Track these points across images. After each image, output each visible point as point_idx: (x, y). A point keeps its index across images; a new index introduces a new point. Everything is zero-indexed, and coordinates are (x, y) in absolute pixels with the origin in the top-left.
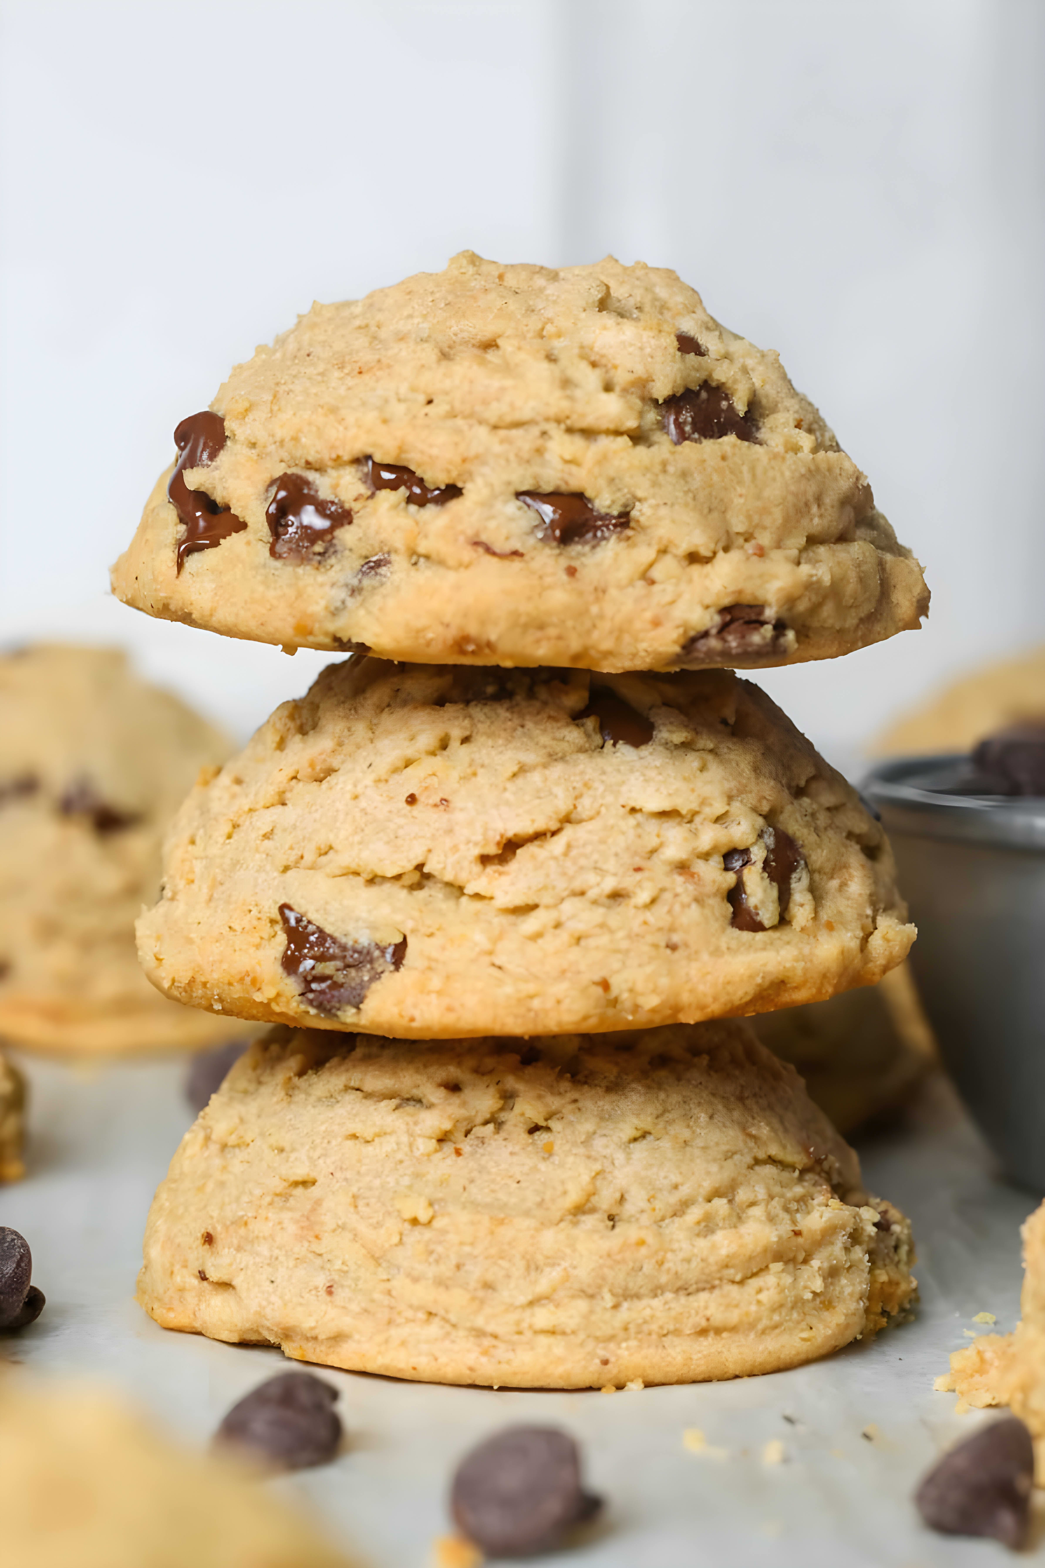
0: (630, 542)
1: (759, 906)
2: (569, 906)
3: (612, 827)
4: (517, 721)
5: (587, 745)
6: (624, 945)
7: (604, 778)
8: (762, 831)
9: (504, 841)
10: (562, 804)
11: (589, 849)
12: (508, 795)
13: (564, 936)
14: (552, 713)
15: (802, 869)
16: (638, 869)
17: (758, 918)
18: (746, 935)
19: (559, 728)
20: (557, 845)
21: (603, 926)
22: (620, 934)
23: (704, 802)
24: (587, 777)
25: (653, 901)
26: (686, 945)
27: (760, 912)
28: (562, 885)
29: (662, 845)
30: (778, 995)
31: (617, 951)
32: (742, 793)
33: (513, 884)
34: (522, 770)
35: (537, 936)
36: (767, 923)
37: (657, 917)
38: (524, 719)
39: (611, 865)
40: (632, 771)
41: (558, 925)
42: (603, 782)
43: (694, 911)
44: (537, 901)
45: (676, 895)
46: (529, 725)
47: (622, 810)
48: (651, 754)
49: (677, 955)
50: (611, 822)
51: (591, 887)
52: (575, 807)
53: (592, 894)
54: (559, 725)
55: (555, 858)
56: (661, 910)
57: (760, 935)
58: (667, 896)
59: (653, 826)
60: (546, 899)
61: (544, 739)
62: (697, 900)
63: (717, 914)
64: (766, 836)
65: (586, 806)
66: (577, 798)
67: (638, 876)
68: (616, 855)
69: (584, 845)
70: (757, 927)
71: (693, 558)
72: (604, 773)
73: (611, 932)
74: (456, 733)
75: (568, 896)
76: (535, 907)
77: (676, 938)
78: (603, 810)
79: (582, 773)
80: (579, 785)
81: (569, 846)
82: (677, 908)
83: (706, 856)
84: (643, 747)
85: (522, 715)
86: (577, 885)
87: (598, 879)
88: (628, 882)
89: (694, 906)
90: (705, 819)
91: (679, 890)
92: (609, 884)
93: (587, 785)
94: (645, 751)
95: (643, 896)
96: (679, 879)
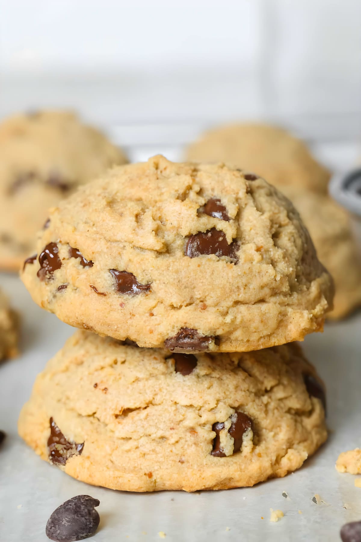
0: (147, 297)
1: (224, 447)
2: (143, 441)
3: (166, 409)
4: (141, 358)
5: (166, 372)
6: (161, 459)
7: (168, 388)
8: (232, 415)
9: (123, 410)
10: (149, 397)
11: (154, 418)
12: (129, 391)
13: (138, 452)
14: (156, 356)
15: (249, 431)
16: (172, 429)
17: (223, 452)
18: (216, 459)
19: (157, 363)
20: (143, 413)
21: (153, 451)
22: (160, 455)
23: (205, 402)
24: (161, 386)
25: (177, 442)
26: (188, 462)
27: (224, 450)
28: (141, 431)
29: (184, 419)
30: (229, 483)
31: (157, 462)
32: (226, 398)
33: (123, 428)
34: (137, 380)
35: (128, 451)
36: (227, 454)
37: (177, 449)
38: (144, 358)
39: (162, 426)
40: (179, 386)
41: (137, 448)
42: (166, 389)
43: (193, 448)
44: (131, 436)
45: (186, 441)
46: (145, 360)
47: (171, 403)
48: (189, 379)
49: (184, 465)
50: (166, 407)
51: (153, 434)
52: (154, 399)
53: (153, 436)
54: (157, 361)
55: (141, 420)
56: (179, 446)
57: (223, 460)
58: (183, 441)
59: (183, 411)
60: (135, 436)
61: (150, 368)
62: (195, 444)
63: (204, 450)
64: (233, 418)
65: (158, 399)
66: (156, 394)
67: (172, 432)
68: (165, 422)
69: (154, 415)
70: (223, 455)
71: (173, 307)
72: (168, 385)
73: (157, 453)
74: (120, 360)
75: (143, 436)
76: (131, 438)
77: (184, 459)
78: (164, 401)
79: (160, 384)
80: (157, 390)
81: (147, 415)
82: (186, 446)
83: (204, 425)
84: (187, 376)
85: (144, 356)
86: (148, 432)
87: (156, 430)
88: (167, 434)
89: (194, 446)
90: (205, 410)
91: (188, 439)
92: (160, 433)
93: (160, 390)
94: (187, 377)
95: (173, 441)
96: (189, 434)
